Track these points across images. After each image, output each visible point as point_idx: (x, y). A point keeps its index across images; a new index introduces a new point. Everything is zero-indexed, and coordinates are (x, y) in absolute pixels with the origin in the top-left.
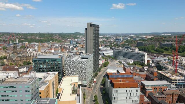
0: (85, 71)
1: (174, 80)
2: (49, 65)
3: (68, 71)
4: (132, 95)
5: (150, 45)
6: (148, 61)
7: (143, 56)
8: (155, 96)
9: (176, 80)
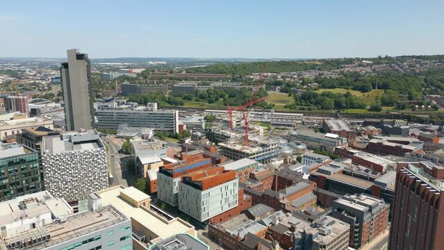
0: (104, 173)
1: (251, 155)
2: (4, 179)
3: (54, 182)
4: (229, 193)
5: (153, 91)
6: (181, 127)
7: (171, 119)
8: (249, 187)
9: (254, 154)
